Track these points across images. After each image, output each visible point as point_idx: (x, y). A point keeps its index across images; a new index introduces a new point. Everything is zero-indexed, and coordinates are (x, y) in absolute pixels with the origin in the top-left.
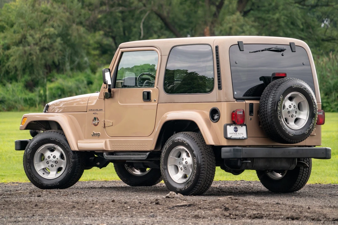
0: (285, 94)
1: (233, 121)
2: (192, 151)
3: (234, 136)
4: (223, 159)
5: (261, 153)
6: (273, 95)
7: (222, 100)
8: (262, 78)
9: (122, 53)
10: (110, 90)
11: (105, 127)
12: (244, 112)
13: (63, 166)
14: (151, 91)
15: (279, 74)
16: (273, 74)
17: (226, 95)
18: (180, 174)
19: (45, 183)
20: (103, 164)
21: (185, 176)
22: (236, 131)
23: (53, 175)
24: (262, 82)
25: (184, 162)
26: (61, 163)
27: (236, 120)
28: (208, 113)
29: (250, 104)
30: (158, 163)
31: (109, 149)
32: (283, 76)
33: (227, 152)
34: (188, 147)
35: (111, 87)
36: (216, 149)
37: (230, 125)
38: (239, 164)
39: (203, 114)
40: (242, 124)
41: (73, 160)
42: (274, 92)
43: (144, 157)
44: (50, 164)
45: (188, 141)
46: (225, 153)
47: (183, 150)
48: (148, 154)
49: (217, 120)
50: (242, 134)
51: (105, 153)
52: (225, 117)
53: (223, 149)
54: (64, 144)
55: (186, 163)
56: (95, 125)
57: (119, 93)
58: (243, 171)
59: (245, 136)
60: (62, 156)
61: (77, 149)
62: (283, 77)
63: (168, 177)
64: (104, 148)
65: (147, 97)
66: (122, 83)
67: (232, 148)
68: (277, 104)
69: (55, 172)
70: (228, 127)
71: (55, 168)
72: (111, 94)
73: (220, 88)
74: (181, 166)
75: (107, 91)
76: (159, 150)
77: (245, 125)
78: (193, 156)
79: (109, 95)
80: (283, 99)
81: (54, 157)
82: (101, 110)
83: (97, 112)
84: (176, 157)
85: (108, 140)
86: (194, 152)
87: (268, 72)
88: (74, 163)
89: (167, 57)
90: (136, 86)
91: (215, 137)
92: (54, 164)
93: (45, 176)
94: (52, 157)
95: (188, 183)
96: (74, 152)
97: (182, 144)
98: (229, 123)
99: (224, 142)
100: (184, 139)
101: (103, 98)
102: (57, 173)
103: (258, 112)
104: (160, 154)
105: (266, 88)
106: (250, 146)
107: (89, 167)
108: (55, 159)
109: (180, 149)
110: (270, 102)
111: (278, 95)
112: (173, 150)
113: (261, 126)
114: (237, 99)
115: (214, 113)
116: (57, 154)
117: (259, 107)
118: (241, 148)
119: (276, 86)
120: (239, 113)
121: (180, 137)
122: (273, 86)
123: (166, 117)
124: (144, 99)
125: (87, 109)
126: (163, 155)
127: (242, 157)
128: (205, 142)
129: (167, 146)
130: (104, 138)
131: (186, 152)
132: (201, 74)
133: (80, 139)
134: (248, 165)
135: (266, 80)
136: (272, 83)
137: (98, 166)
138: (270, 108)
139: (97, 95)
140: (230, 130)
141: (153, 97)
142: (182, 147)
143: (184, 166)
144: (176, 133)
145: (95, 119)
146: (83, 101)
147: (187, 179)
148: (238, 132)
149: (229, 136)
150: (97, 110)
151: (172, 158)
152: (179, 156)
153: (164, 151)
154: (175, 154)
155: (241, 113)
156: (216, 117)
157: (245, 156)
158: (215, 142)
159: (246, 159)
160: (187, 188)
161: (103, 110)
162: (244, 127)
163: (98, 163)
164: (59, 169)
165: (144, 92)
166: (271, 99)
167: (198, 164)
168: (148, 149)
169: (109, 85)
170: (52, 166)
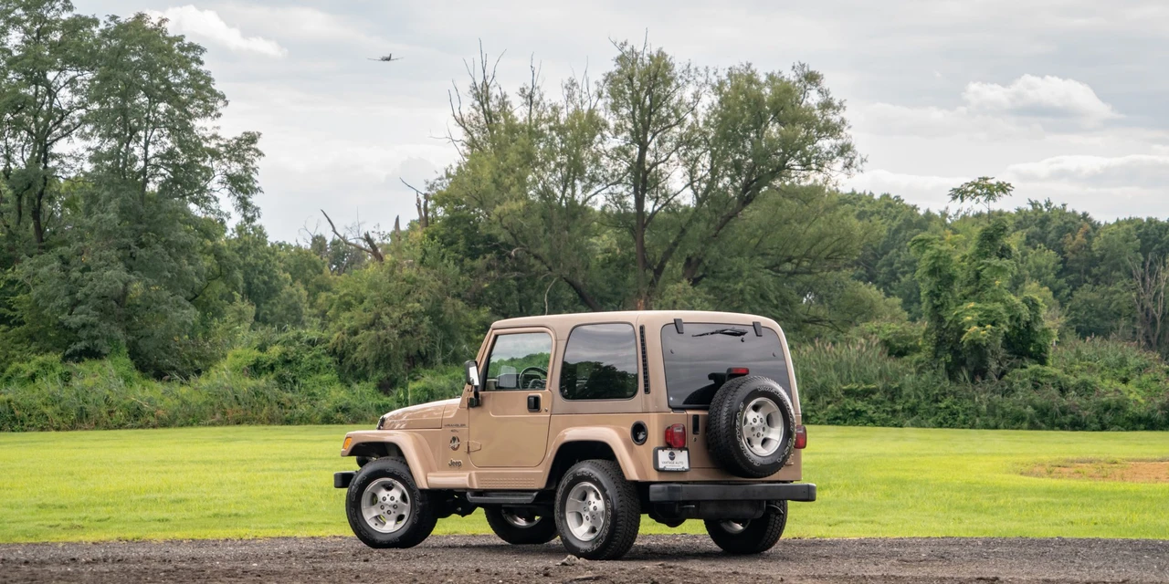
0: (747, 401)
1: (667, 443)
2: (603, 490)
3: (669, 466)
4: (653, 503)
5: (711, 492)
6: (729, 401)
7: (651, 409)
8: (712, 376)
9: (496, 336)
10: (476, 394)
11: (469, 452)
12: (684, 429)
13: (406, 513)
14: (540, 395)
15: (737, 369)
16: (729, 370)
17: (657, 401)
18: (585, 527)
19: (379, 538)
20: (467, 509)
21: (593, 530)
22: (672, 459)
23: (390, 527)
24: (712, 382)
25: (591, 508)
26: (403, 507)
27: (672, 441)
28: (628, 430)
29: (694, 415)
30: (552, 508)
31: (476, 487)
32: (744, 372)
33: (658, 492)
34: (598, 483)
35: (479, 389)
36: (641, 488)
37: (663, 449)
38: (677, 510)
39: (620, 432)
40: (682, 448)
41: (421, 504)
42: (731, 397)
43: (529, 499)
44: (386, 510)
45: (597, 474)
46: (656, 493)
47: (590, 488)
48: (535, 494)
49: (643, 441)
50: (682, 463)
51: (468, 494)
52: (655, 436)
53: (652, 486)
54: (407, 479)
55: (595, 508)
56: (454, 449)
57: (491, 397)
58: (683, 521)
59: (687, 467)
60: (403, 498)
61: (426, 487)
62: (745, 375)
63: (566, 530)
64: (468, 486)
65: (534, 405)
66: (495, 383)
67: (666, 486)
68: (735, 416)
69: (393, 522)
70: (660, 452)
71: (394, 516)
72: (478, 401)
73: (647, 390)
74: (587, 514)
75: (472, 395)
76: (553, 488)
77: (687, 449)
78: (606, 498)
79: (475, 402)
80: (744, 408)
81: (392, 499)
82: (464, 425)
83: (457, 429)
84: (579, 499)
85: (473, 472)
86: (608, 492)
87: (722, 368)
88: (422, 508)
89: (565, 342)
90: (517, 387)
91: (640, 469)
92: (392, 510)
93: (379, 529)
94: (388, 499)
95: (597, 541)
96: (422, 491)
97: (589, 478)
98: (662, 445)
99: (654, 476)
100: (593, 472)
101: (466, 406)
102: (396, 523)
103: (707, 429)
104: (555, 495)
105: (718, 392)
106: (694, 482)
107: (445, 515)
108: (393, 502)
109: (586, 487)
110: (725, 414)
111: (736, 402)
112: (575, 489)
113: (710, 451)
114: (674, 409)
115: (639, 431)
116: (396, 494)
117: (708, 420)
118: (679, 485)
119: (734, 389)
120: (676, 431)
121: (585, 468)
122: (729, 388)
123: (564, 436)
124: (529, 407)
125: (442, 425)
126: (559, 496)
127: (681, 499)
128: (624, 476)
129: (565, 482)
130: (468, 468)
131: (595, 491)
132: (619, 369)
133: (431, 471)
134: (691, 511)
135: (718, 379)
136: (728, 383)
137: (459, 513)
138: (724, 422)
139: (457, 401)
140: (664, 456)
141: (543, 405)
142: (588, 484)
143: (591, 513)
144: (579, 461)
145: (454, 439)
146: (437, 411)
147: (596, 534)
148: (675, 460)
149: (661, 466)
150: (457, 425)
151: (572, 500)
152: (584, 497)
153: (561, 490)
154: (578, 495)
155: (681, 431)
156: (641, 437)
157: (686, 498)
158: (639, 475)
159: (688, 502)
160: (595, 547)
161: (467, 425)
162: (685, 453)
163: (460, 509)
164: (400, 518)
165: (529, 397)
166: (726, 409)
167: (612, 510)
168: (536, 488)
169: (476, 387)
170: (389, 512)
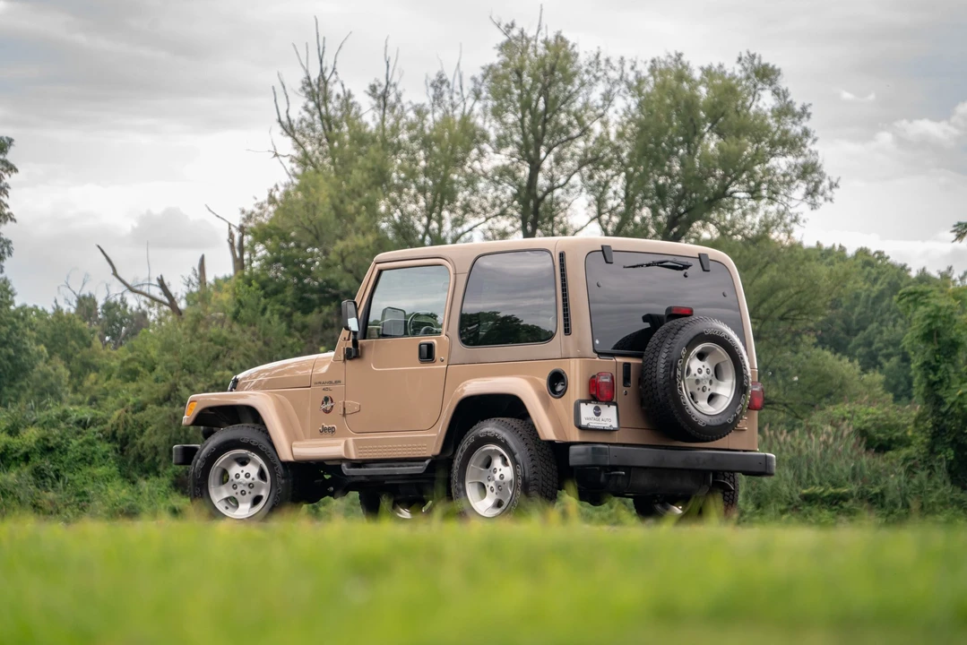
0: (691, 345)
1: (592, 395)
2: (512, 454)
3: (594, 424)
4: (572, 468)
5: (645, 457)
6: (668, 346)
7: (572, 354)
8: (647, 318)
9: (380, 272)
10: (355, 343)
11: (344, 415)
13: (264, 493)
14: (435, 341)
15: (678, 308)
16: (669, 309)
17: (579, 344)
18: (490, 499)
21: (499, 504)
22: (598, 414)
23: (244, 510)
24: (647, 325)
25: (497, 476)
26: (260, 487)
27: (597, 394)
28: (544, 382)
29: (625, 363)
31: (353, 456)
32: (687, 313)
33: (579, 454)
34: (505, 445)
35: (359, 336)
36: (559, 450)
37: (587, 402)
38: (602, 478)
39: (534, 382)
40: (609, 402)
41: (283, 481)
42: (670, 341)
43: (419, 469)
44: (239, 489)
45: (504, 435)
46: (577, 456)
47: (496, 452)
48: (427, 462)
49: (563, 393)
50: (610, 420)
51: (344, 465)
52: (576, 388)
53: (572, 448)
54: (266, 449)
55: (502, 477)
56: (327, 412)
57: (372, 346)
59: (615, 425)
60: (262, 475)
61: (291, 459)
62: (688, 315)
64: (343, 455)
65: (427, 354)
66: (378, 330)
67: (589, 447)
68: (675, 370)
69: (249, 505)
70: (583, 406)
71: (249, 497)
72: (357, 351)
73: (568, 331)
74: (492, 484)
75: (350, 345)
76: (450, 453)
77: (615, 404)
78: (515, 463)
79: (354, 354)
80: (687, 355)
81: (247, 476)
82: (339, 382)
83: (331, 387)
84: (482, 466)
85: (350, 440)
86: (518, 456)
88: (286, 487)
89: (466, 275)
90: (406, 334)
91: (558, 426)
92: (247, 490)
93: (229, 513)
94: (242, 476)
96: (286, 464)
97: (494, 440)
98: (585, 398)
99: (575, 436)
100: (499, 431)
101: (343, 360)
102: (252, 507)
103: (640, 381)
104: (452, 462)
105: (655, 335)
106: (624, 445)
108: (249, 480)
109: (491, 450)
110: (663, 361)
111: (677, 347)
112: (477, 453)
113: (644, 408)
114: (600, 354)
115: (557, 381)
116: (252, 470)
117: (642, 370)
118: (606, 447)
119: (674, 332)
120: (602, 380)
121: (490, 427)
122: (667, 331)
123: (463, 391)
124: (421, 357)
125: (308, 383)
126: (457, 463)
127: (608, 463)
128: (538, 436)
129: (465, 445)
130: (344, 435)
131: (502, 455)
133: (297, 439)
134: (620, 480)
135: (654, 321)
136: (667, 325)
138: (662, 371)
139: (329, 355)
140: (587, 411)
141: (439, 353)
142: (493, 447)
143: (496, 483)
144: (482, 420)
145: (326, 399)
146: (301, 368)
147: (503, 507)
148: (601, 417)
149: (584, 422)
150: (330, 383)
151: (474, 466)
152: (488, 464)
153: (459, 455)
154: (481, 462)
155: (608, 380)
156: (559, 388)
157: (615, 462)
158: (556, 434)
159: (616, 468)
161: (343, 381)
162: (613, 408)
163: (332, 489)
164: (257, 500)
165: (421, 344)
166: (664, 355)
167: (523, 477)
168: (428, 454)
169: (355, 333)
170: (243, 493)
